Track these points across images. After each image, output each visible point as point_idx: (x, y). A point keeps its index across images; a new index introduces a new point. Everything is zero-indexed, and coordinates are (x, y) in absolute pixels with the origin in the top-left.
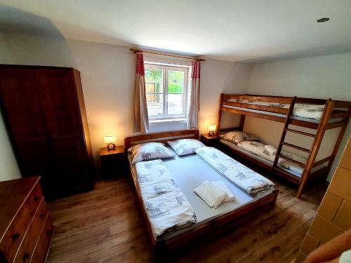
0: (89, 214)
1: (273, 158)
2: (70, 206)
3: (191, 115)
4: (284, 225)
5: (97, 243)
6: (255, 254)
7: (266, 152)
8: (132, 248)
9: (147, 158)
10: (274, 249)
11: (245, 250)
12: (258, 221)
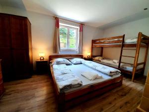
0: (25, 87)
1: (118, 64)
2: (16, 84)
3: (79, 47)
4: (129, 92)
5: (27, 100)
6: (117, 105)
7: (114, 62)
8: (46, 102)
9: (58, 63)
10: (126, 103)
11: (110, 103)
12: (115, 90)
